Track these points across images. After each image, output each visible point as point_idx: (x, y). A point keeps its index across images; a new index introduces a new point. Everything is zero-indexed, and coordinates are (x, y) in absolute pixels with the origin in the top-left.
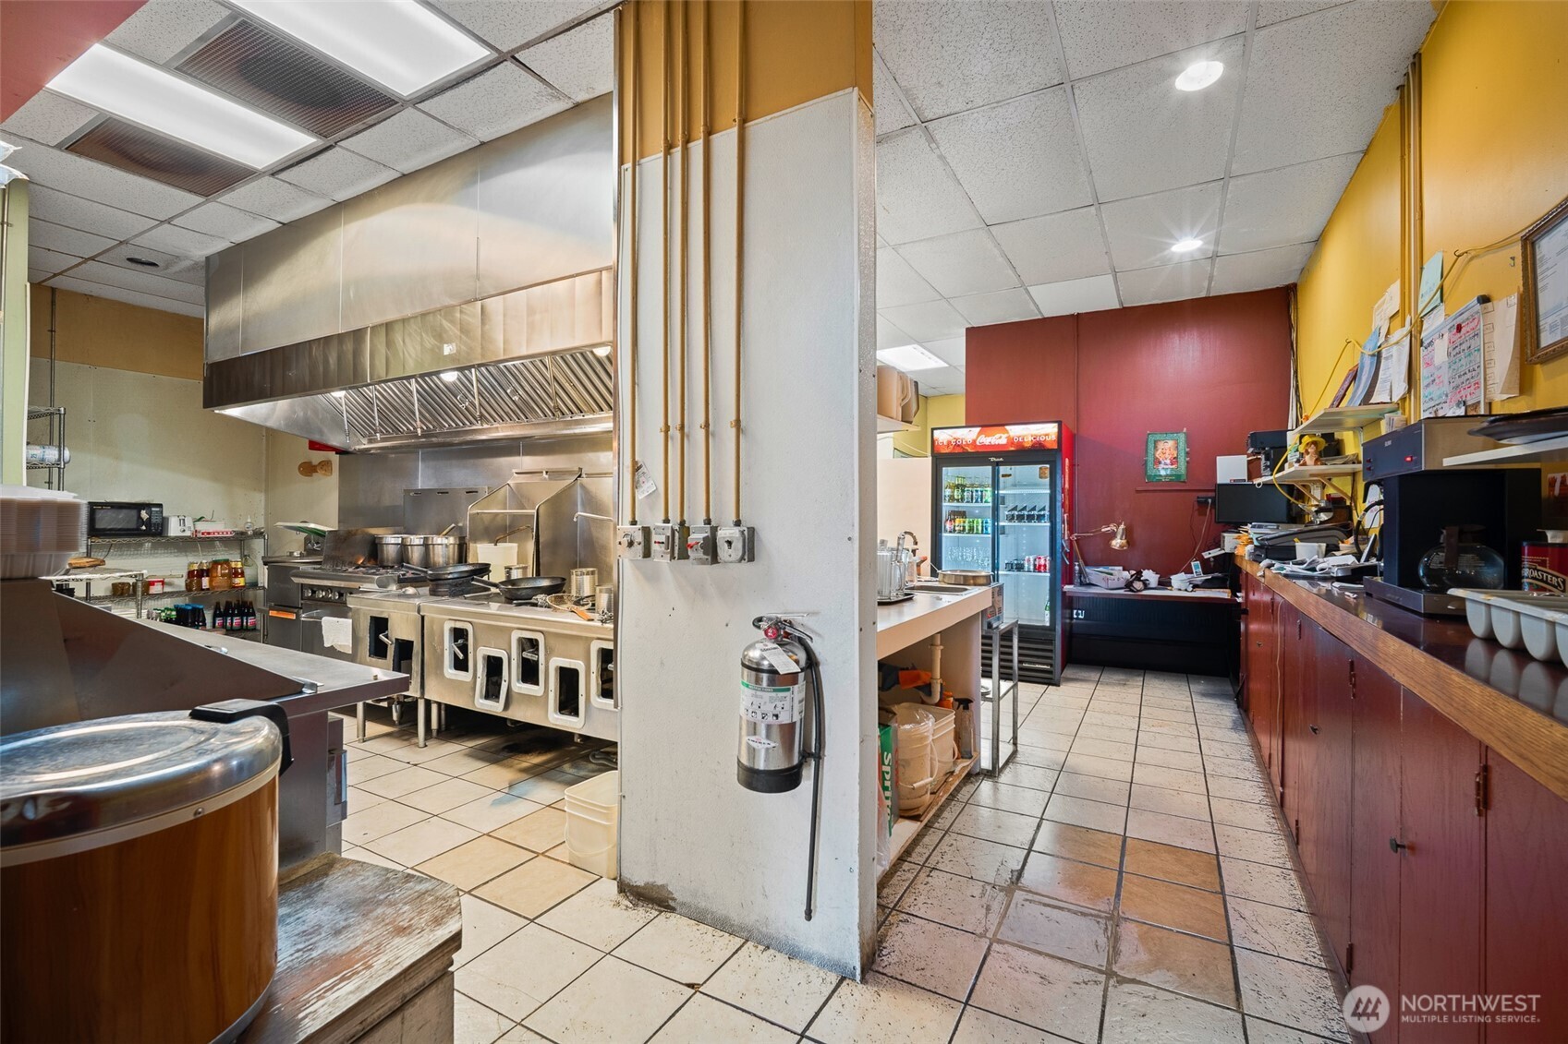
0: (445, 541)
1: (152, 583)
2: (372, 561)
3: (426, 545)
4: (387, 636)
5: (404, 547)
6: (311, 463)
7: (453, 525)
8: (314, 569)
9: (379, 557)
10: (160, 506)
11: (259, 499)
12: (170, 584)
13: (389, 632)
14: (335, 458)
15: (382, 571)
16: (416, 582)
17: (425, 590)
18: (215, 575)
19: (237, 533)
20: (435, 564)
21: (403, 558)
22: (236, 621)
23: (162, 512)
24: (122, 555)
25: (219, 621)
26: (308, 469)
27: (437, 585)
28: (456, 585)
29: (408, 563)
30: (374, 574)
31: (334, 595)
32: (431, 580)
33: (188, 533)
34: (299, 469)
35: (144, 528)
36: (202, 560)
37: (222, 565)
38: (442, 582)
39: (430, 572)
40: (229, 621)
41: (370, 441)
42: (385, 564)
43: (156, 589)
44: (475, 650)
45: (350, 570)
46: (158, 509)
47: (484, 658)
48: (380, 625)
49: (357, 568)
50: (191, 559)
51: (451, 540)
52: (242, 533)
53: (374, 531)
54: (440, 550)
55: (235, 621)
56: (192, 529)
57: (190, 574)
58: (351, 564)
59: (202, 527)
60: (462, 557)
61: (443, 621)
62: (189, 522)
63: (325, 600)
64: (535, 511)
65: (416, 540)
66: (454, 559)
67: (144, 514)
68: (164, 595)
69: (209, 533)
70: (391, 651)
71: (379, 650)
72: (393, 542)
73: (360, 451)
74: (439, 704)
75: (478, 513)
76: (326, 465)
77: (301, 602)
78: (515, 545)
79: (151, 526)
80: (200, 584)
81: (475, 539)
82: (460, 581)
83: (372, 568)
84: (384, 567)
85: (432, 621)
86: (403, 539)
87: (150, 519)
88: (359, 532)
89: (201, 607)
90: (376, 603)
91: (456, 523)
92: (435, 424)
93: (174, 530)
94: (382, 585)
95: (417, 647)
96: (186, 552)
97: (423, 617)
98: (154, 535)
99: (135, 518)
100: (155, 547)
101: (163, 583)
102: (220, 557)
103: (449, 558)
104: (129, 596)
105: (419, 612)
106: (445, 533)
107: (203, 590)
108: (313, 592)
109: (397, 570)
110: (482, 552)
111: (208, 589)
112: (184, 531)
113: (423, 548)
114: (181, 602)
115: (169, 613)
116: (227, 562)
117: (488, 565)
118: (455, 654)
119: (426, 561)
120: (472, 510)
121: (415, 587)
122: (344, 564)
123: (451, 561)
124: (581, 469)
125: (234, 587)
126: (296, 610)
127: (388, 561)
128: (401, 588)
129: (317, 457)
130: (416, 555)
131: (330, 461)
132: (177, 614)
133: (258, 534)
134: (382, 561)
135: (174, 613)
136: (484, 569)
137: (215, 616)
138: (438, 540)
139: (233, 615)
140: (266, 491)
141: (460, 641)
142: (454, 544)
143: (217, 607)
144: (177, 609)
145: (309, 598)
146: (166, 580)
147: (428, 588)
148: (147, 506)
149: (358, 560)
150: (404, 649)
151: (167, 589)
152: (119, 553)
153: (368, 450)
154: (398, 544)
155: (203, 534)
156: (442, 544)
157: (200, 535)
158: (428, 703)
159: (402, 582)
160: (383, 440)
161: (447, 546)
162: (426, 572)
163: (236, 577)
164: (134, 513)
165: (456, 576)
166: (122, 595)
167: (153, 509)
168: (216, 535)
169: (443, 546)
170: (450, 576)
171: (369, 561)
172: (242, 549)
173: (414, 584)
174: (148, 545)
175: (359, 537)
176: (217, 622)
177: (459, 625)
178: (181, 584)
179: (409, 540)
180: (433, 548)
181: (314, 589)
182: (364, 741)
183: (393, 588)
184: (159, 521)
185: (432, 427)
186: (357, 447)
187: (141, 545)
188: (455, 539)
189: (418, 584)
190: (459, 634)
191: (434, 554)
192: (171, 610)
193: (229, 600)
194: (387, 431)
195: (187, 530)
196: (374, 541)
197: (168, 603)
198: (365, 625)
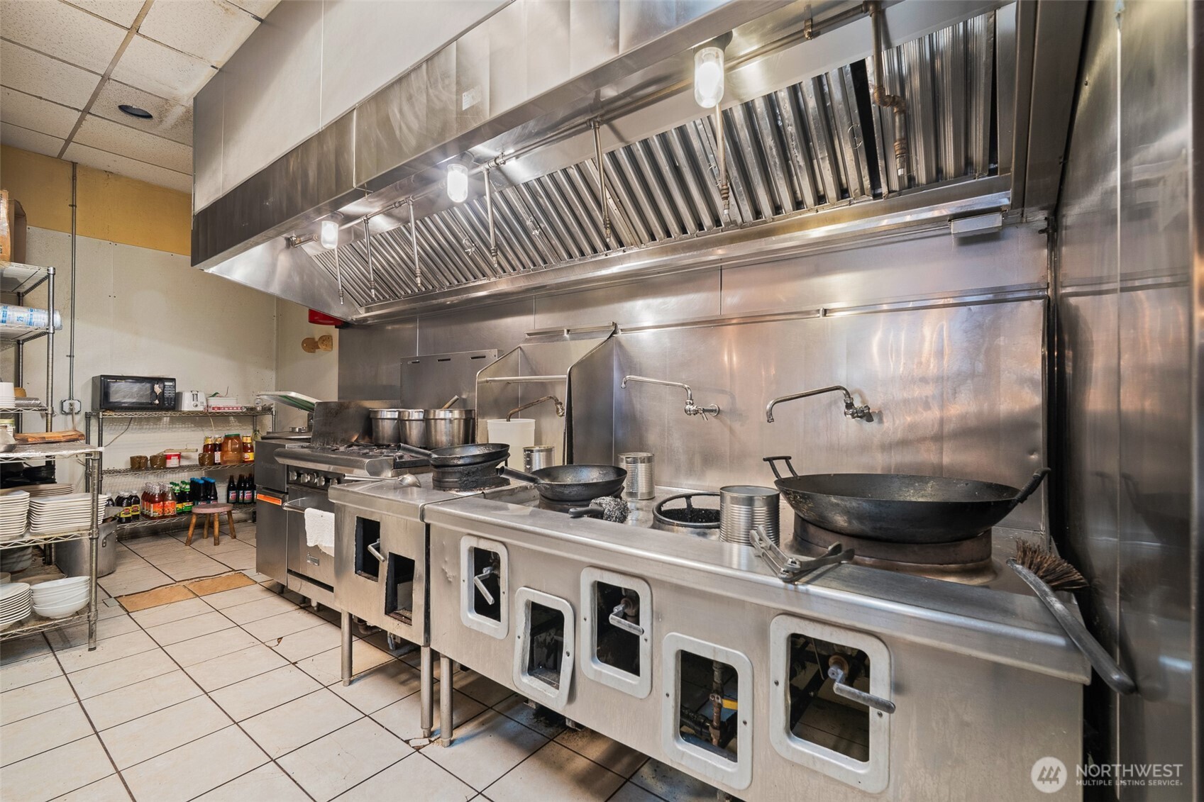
0: (449, 415)
1: (169, 457)
2: (367, 439)
3: (426, 420)
4: (378, 549)
5: (401, 422)
6: (313, 339)
7: (456, 397)
8: (302, 447)
9: (374, 434)
10: (173, 380)
11: (270, 376)
12: (187, 458)
13: (381, 541)
14: (334, 332)
15: (377, 451)
16: (415, 467)
17: (428, 478)
18: (226, 449)
19: (248, 409)
20: (437, 443)
21: (400, 437)
22: (248, 494)
23: (175, 387)
24: (142, 428)
25: (232, 494)
26: (311, 345)
27: (444, 474)
28: (468, 474)
29: (406, 443)
30: (365, 455)
31: (320, 480)
32: (436, 467)
33: (200, 408)
34: (302, 345)
35: (157, 402)
36: (215, 434)
37: (232, 439)
38: (450, 469)
39: (435, 456)
40: (241, 495)
41: (368, 310)
42: (381, 442)
43: (173, 463)
44: (511, 589)
45: (342, 449)
46: (171, 384)
47: (527, 605)
48: (369, 530)
49: (350, 446)
50: (207, 433)
51: (456, 414)
52: (252, 409)
53: (369, 404)
54: (443, 427)
55: (246, 495)
56: (205, 404)
57: (206, 447)
58: (344, 441)
59: (214, 402)
60: (469, 437)
61: (456, 538)
62: (201, 397)
63: (311, 485)
64: (566, 376)
65: (416, 414)
66: (459, 438)
67: (158, 389)
68: (181, 468)
69: (219, 408)
70: (384, 569)
71: (368, 566)
72: (389, 417)
73: (357, 321)
74: (452, 662)
75: (487, 381)
76: (326, 339)
77: (286, 486)
78: (533, 421)
79: (164, 401)
80: (212, 457)
81: (484, 414)
82: (473, 468)
83: (365, 447)
84: (379, 446)
85: (442, 531)
86: (400, 413)
87: (163, 393)
88: (353, 405)
89: (212, 481)
90: (363, 499)
91: (460, 395)
92: (435, 283)
93: (187, 405)
94: (375, 471)
95: (419, 568)
96: (202, 426)
97: (428, 526)
98: (167, 409)
99: (149, 392)
100: (173, 420)
101: (179, 456)
102: (233, 432)
103: (453, 437)
104: (147, 469)
105: (422, 518)
106: (447, 405)
107: (216, 464)
108: (299, 475)
109: (393, 450)
110: (494, 430)
111: (219, 464)
112: (197, 406)
113: (423, 424)
114: (198, 475)
115: (183, 486)
116: (237, 437)
117: (506, 447)
118: (476, 589)
119: (427, 442)
120: (481, 377)
121: (414, 474)
122: (335, 441)
123: (456, 440)
124: (615, 325)
125: (244, 462)
126: (281, 496)
127: (383, 439)
128: (398, 475)
129: (319, 330)
130: (414, 432)
131: (331, 336)
132: (191, 488)
133: (267, 410)
134: (377, 439)
135: (188, 487)
136: (501, 452)
137: (229, 489)
138: (441, 414)
139: (245, 489)
140: (277, 368)
141: (486, 571)
142: (459, 419)
143: (231, 481)
144: (193, 483)
145: (295, 483)
146: (183, 454)
147: (431, 475)
148: (160, 380)
149: (353, 436)
150: (402, 569)
151: (184, 463)
152: (138, 427)
153: (365, 319)
154: (394, 419)
155: (213, 409)
156: (445, 419)
157: (210, 410)
158: (435, 656)
159: (400, 467)
160: (381, 307)
161: (451, 421)
162: (429, 456)
163: (246, 452)
164: (148, 385)
165: (468, 461)
166: (139, 469)
167: (166, 384)
168: (227, 410)
169: (447, 420)
170: (461, 462)
171: (363, 439)
172: (254, 424)
173: (413, 470)
174: (166, 420)
175: (352, 410)
176: (231, 495)
177: (484, 545)
178: (195, 458)
179: (407, 414)
180: (435, 423)
181: (300, 472)
182: (351, 683)
183: (388, 474)
184: (172, 395)
185: (431, 288)
186: (355, 317)
187: (159, 419)
188: (461, 413)
189: (419, 470)
190: (483, 559)
191: (436, 431)
192: (186, 484)
193: (242, 473)
194: (384, 297)
195: (199, 405)
196: (369, 416)
197: (186, 476)
198: (350, 528)
